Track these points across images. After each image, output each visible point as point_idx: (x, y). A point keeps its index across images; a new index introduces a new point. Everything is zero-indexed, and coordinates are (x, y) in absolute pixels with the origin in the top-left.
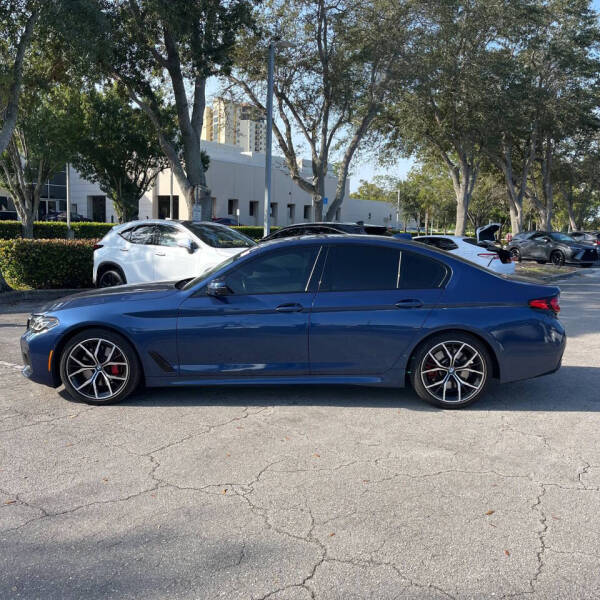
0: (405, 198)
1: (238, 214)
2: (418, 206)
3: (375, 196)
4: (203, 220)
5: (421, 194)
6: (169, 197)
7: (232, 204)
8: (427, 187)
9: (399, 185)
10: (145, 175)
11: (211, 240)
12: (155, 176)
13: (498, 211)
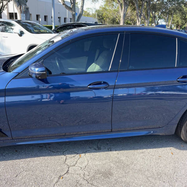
0: (98, 16)
1: (40, 20)
2: (103, 19)
3: (87, 15)
4: (26, 20)
5: (104, 15)
6: (13, 13)
7: (38, 16)
8: (106, 12)
9: (96, 11)
10: (3, 4)
11: (31, 30)
12: (7, 4)
13: (128, 21)
